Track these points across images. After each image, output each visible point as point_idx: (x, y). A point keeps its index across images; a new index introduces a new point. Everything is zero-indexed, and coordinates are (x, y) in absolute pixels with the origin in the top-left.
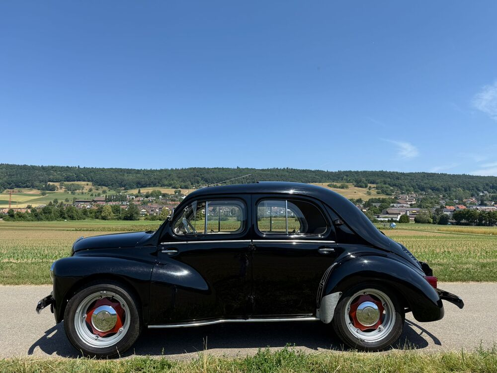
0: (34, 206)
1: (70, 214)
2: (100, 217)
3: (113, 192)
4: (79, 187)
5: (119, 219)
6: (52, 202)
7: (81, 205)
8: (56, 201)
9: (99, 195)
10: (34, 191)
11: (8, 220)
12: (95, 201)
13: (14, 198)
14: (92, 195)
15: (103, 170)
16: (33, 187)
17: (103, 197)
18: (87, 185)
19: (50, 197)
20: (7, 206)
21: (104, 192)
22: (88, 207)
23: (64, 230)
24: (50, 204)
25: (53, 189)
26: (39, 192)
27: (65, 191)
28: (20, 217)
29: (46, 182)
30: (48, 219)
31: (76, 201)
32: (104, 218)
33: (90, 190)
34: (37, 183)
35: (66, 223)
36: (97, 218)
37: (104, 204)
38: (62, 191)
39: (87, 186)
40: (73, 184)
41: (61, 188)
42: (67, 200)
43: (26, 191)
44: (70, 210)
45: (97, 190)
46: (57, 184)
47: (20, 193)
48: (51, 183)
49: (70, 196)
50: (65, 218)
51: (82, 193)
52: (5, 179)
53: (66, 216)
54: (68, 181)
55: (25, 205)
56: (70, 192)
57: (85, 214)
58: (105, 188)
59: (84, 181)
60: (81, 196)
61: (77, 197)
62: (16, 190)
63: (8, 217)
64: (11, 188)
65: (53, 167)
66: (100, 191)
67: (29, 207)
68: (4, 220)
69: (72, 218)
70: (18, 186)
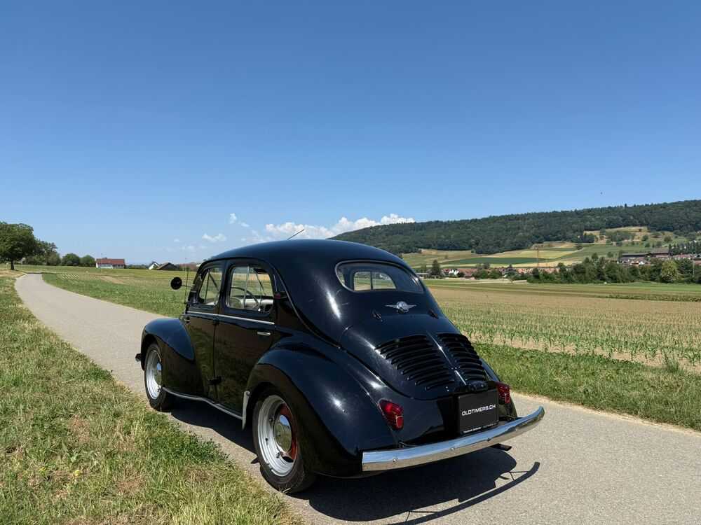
0: (566, 263)
1: (612, 274)
2: (658, 278)
3: (682, 240)
4: (627, 235)
5: (691, 281)
6: (590, 258)
7: (631, 261)
8: (595, 257)
9: (659, 245)
10: (567, 245)
11: (533, 282)
12: (652, 255)
13: (543, 254)
14: (648, 246)
15: (664, 206)
16: (565, 239)
17: (665, 248)
18: (640, 230)
19: (587, 251)
20: (535, 265)
21: (667, 240)
22: (642, 263)
23: (594, 296)
24: (587, 261)
25: (590, 240)
26: (573, 245)
27: (608, 242)
28: (546, 278)
29: (582, 232)
30: (581, 281)
31: (623, 256)
32: (665, 280)
33: (645, 238)
34: (570, 234)
35: (606, 287)
36: (653, 280)
37: (668, 258)
38: (603, 242)
39: (639, 233)
40: (618, 231)
41: (602, 238)
42: (610, 255)
43: (557, 245)
44: (611, 268)
45: (656, 237)
46: (596, 233)
47: (550, 248)
48: (588, 233)
49: (614, 248)
50: (604, 280)
51: (633, 244)
52: (532, 232)
53: (606, 276)
54: (611, 228)
55: (556, 263)
56: (614, 243)
57: (634, 274)
58: (668, 234)
59: (635, 225)
60: (631, 248)
61: (623, 248)
62: (545, 244)
63: (532, 278)
64: (539, 243)
65: (589, 211)
66: (661, 239)
67: (560, 265)
68: (528, 281)
69: (614, 280)
70: (548, 240)
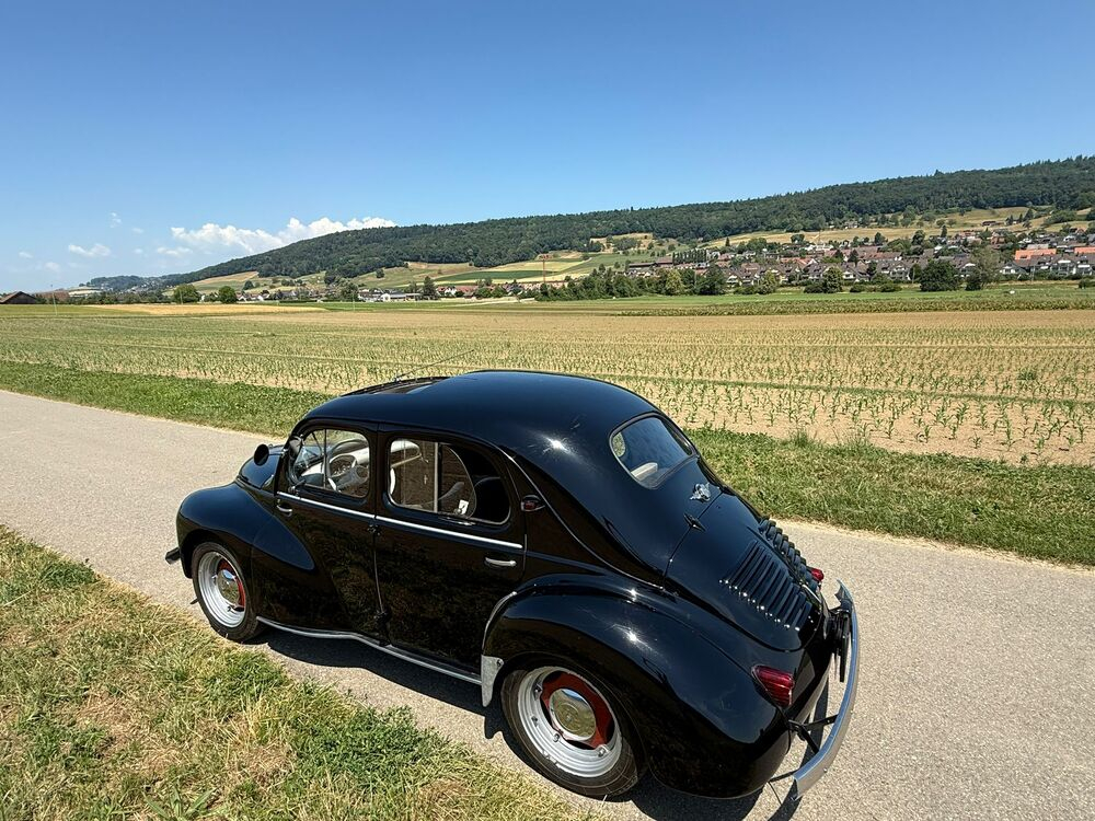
0: (573, 277)
1: (621, 288)
2: (664, 291)
3: (685, 248)
4: (634, 243)
5: (693, 293)
6: (598, 271)
7: (637, 273)
8: (602, 268)
9: (664, 253)
10: (574, 255)
11: (541, 300)
12: (658, 265)
13: (550, 266)
14: (653, 255)
15: (669, 210)
16: (571, 248)
17: (669, 257)
18: (646, 237)
19: (595, 260)
20: (541, 279)
21: (672, 248)
22: (648, 274)
23: (607, 315)
24: (595, 273)
25: (597, 248)
26: (580, 255)
27: (614, 251)
28: (555, 295)
29: (588, 239)
30: (591, 297)
31: (630, 266)
32: (669, 293)
33: (651, 246)
34: (576, 242)
35: (615, 302)
36: (659, 293)
37: (672, 268)
38: (609, 251)
39: (645, 240)
40: (624, 239)
41: (609, 247)
42: (617, 266)
43: (564, 255)
44: (620, 281)
45: (660, 245)
46: (603, 241)
47: (556, 259)
48: (595, 240)
49: (621, 258)
50: (613, 295)
51: (639, 252)
52: (536, 239)
53: (615, 291)
54: (617, 234)
55: (563, 277)
56: (621, 252)
57: (643, 286)
58: (672, 241)
59: (641, 232)
60: (635, 258)
61: (630, 258)
62: (551, 253)
63: (540, 296)
64: (544, 252)
65: (595, 214)
66: (665, 247)
67: (568, 279)
68: (536, 299)
69: (623, 294)
70: (553, 249)
